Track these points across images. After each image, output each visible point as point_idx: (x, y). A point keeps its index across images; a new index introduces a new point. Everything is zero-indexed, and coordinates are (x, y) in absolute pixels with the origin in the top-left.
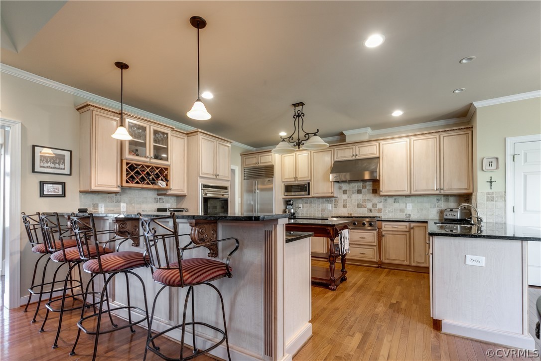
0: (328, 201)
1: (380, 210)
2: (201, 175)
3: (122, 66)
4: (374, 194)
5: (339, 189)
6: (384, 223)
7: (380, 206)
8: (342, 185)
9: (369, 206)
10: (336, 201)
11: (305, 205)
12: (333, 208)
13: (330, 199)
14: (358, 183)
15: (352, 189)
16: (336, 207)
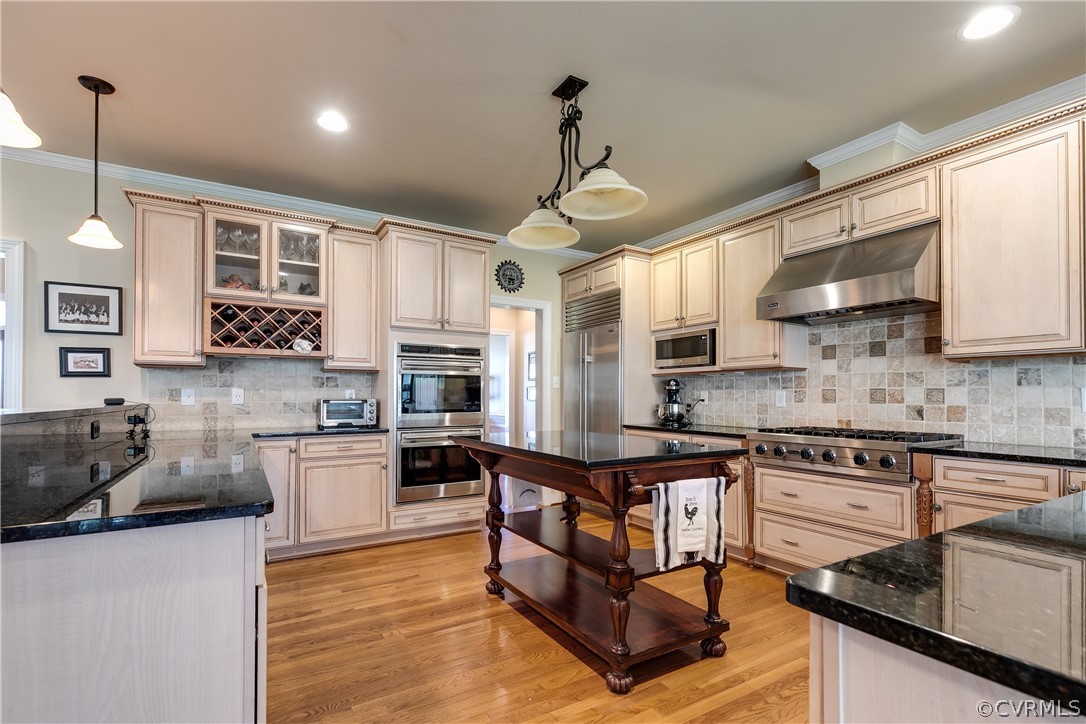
0: (776, 380)
1: (956, 413)
2: (394, 323)
3: (99, 86)
4: (931, 357)
5: (812, 343)
6: (941, 463)
7: (957, 396)
8: (820, 330)
9: (915, 395)
10: (801, 381)
11: (715, 393)
12: (793, 403)
13: (785, 376)
14: (875, 321)
15: (852, 343)
16: (802, 401)
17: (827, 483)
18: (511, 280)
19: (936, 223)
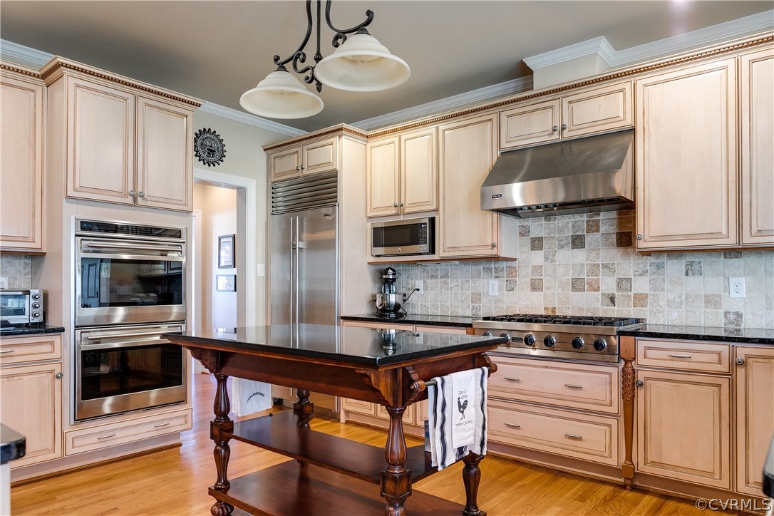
0: (489, 269)
1: (640, 299)
2: (71, 193)
4: (621, 250)
5: (522, 235)
6: (642, 343)
7: (641, 285)
8: (529, 223)
9: (608, 284)
10: (512, 272)
11: (431, 282)
12: (505, 292)
13: (497, 265)
14: (576, 216)
15: (557, 235)
16: (512, 289)
17: (546, 367)
18: (211, 152)
19: (632, 131)
